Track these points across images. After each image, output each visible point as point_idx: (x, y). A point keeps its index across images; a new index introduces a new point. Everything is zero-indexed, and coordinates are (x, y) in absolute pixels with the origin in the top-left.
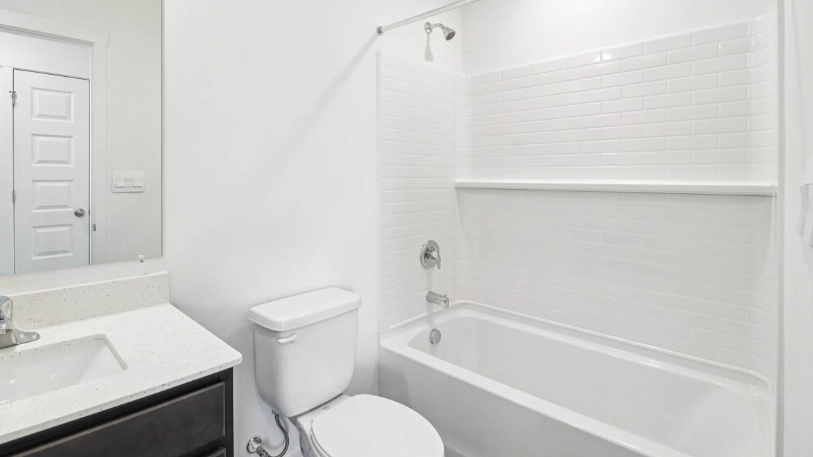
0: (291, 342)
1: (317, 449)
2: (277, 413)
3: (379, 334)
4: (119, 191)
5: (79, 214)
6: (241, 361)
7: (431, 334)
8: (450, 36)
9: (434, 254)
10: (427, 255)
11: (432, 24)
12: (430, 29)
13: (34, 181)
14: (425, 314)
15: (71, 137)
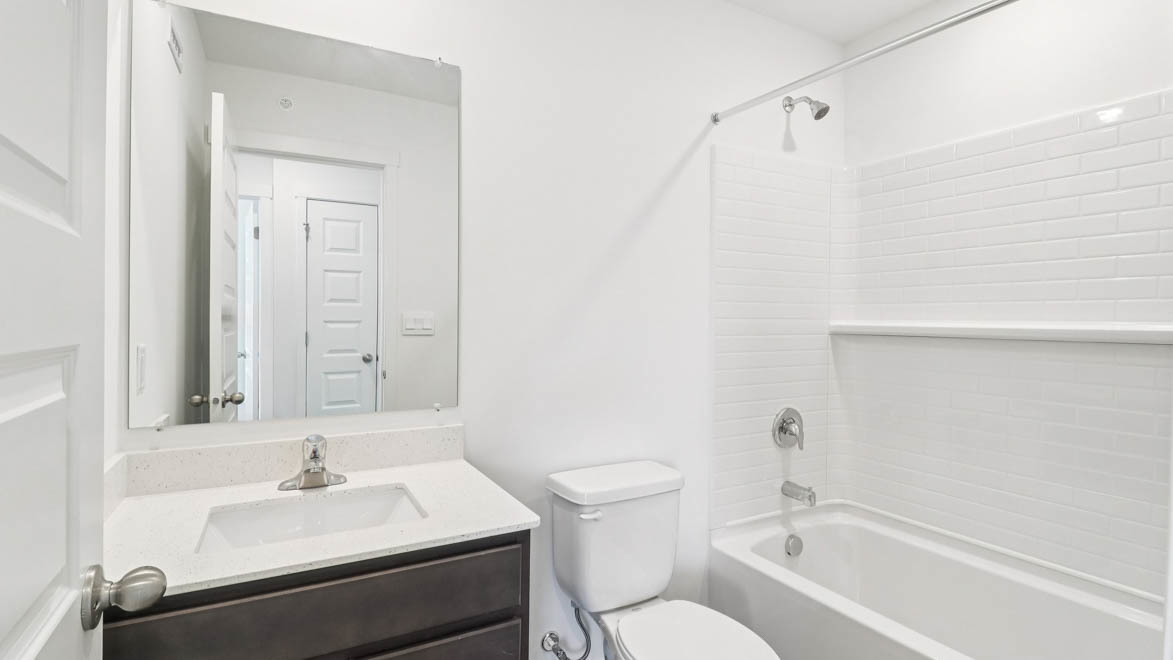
0: (595, 520)
1: (622, 652)
2: (578, 605)
3: (710, 530)
4: (409, 334)
5: (367, 360)
6: (538, 525)
7: (788, 541)
8: (821, 114)
9: (794, 428)
10: (783, 428)
11: (794, 98)
12: (790, 105)
13: (326, 322)
14: (779, 512)
15: (359, 272)
